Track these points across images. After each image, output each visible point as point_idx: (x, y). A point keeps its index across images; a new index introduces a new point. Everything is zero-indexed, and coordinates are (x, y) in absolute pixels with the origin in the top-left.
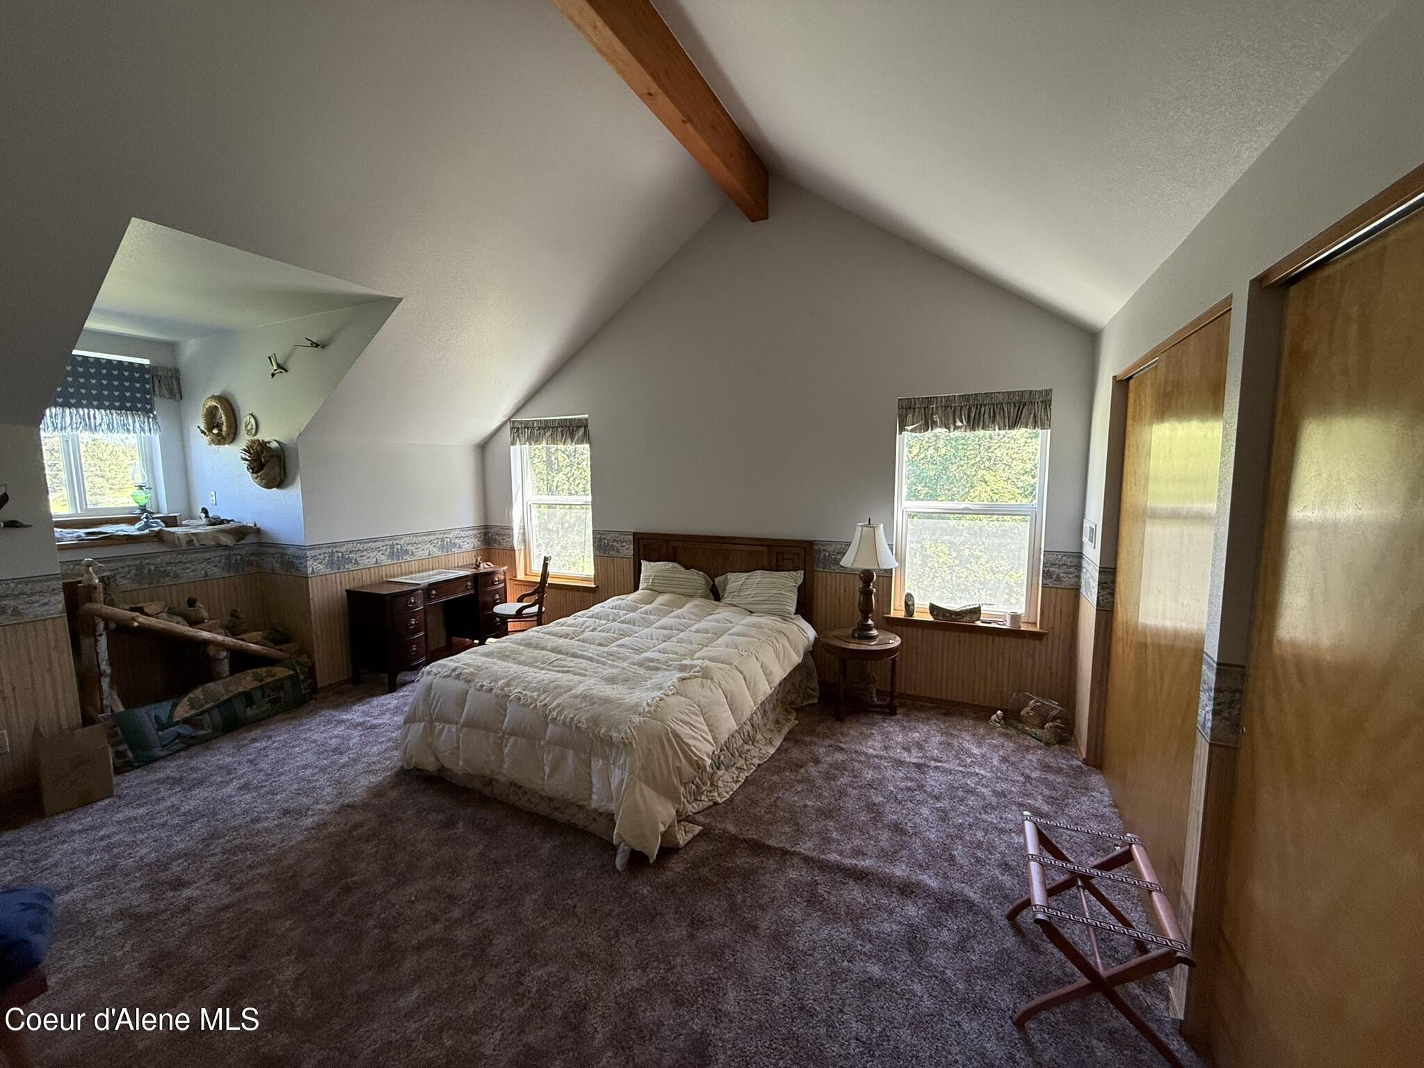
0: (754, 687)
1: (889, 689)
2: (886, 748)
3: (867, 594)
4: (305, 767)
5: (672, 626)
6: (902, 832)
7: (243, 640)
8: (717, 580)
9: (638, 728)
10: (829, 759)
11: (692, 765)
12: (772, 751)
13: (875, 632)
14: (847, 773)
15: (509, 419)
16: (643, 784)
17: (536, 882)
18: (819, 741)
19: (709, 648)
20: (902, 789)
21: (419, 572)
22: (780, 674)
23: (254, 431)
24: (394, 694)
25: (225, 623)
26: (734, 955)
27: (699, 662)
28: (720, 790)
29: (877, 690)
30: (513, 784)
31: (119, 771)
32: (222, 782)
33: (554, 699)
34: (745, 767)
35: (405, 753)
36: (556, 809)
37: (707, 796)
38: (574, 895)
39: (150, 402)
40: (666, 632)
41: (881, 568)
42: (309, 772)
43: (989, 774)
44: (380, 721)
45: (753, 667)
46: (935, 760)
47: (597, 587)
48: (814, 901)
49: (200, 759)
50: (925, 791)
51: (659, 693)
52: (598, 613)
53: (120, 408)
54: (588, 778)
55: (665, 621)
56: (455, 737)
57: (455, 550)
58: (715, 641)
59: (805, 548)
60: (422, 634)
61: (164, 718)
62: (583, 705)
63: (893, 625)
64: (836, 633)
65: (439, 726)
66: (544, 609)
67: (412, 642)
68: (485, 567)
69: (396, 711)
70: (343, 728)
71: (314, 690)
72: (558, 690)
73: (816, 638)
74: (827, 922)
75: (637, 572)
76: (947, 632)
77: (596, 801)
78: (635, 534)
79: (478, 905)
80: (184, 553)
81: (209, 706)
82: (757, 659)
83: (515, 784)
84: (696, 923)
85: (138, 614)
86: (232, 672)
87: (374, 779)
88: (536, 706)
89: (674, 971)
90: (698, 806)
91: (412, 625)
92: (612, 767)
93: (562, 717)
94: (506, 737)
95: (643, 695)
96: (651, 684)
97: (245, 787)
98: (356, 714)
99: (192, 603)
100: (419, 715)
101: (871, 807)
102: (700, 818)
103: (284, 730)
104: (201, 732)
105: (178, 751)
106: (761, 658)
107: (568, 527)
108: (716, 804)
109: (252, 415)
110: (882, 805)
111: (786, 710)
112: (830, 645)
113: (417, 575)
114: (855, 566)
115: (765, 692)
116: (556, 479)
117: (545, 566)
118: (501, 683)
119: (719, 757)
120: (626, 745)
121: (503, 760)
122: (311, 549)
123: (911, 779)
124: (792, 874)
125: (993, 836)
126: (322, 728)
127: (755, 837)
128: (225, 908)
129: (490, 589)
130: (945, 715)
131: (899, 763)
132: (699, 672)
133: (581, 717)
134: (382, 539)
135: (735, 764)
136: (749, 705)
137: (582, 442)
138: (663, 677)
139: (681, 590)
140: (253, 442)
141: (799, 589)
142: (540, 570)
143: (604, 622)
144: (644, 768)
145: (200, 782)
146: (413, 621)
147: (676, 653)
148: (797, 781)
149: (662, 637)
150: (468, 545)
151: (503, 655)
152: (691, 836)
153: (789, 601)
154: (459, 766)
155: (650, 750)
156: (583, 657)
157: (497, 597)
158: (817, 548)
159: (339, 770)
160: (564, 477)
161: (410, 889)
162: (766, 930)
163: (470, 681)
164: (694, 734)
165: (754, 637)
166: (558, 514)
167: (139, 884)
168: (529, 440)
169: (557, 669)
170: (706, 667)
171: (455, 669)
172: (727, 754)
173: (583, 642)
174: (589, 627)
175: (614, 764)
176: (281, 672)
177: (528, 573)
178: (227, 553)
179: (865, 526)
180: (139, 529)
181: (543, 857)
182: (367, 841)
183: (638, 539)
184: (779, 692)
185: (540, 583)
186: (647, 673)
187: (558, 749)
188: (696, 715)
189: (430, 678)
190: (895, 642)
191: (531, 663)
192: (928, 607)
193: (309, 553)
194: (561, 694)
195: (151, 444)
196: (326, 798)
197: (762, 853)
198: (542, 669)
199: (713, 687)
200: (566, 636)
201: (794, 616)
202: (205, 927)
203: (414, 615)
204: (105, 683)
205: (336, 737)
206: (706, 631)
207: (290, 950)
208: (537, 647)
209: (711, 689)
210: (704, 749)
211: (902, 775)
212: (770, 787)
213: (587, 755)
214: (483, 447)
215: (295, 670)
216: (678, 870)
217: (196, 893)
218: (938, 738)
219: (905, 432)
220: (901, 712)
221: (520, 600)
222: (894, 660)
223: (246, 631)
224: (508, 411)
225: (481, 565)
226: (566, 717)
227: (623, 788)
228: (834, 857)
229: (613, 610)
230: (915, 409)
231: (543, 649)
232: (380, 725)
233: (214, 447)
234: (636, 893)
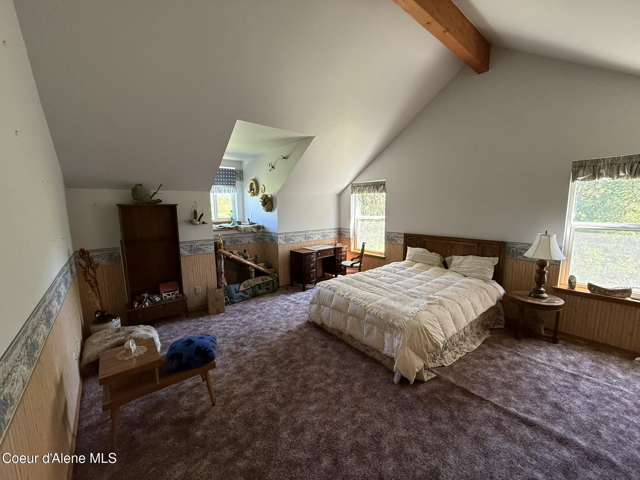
2: (550, 361)
3: (541, 273)
4: (277, 314)
6: (561, 409)
7: (259, 266)
8: (446, 258)
9: (407, 323)
10: (510, 359)
11: (433, 345)
12: (475, 347)
13: (545, 295)
14: (522, 369)
15: (351, 183)
16: (409, 348)
17: (359, 378)
19: (442, 291)
20: (561, 386)
21: (314, 246)
22: (482, 309)
24: (305, 292)
26: (453, 439)
27: (438, 297)
28: (446, 360)
30: (350, 336)
31: (227, 304)
33: (369, 304)
34: (459, 352)
35: (310, 315)
36: (368, 350)
37: (439, 361)
38: (375, 388)
39: (235, 182)
41: (553, 259)
42: (278, 316)
44: (300, 302)
45: (467, 304)
46: (587, 375)
47: (386, 257)
48: (499, 427)
51: (417, 309)
52: (387, 269)
54: (383, 340)
55: (419, 276)
57: (327, 237)
58: (445, 288)
59: (500, 245)
60: (315, 270)
63: (559, 293)
64: (519, 293)
65: (323, 307)
66: (362, 265)
68: (338, 245)
69: (306, 299)
71: (278, 287)
72: (371, 300)
73: (504, 294)
75: (405, 252)
77: (386, 351)
78: (405, 234)
79: (337, 381)
80: (243, 234)
82: (469, 300)
83: (351, 336)
84: (433, 418)
86: (255, 277)
87: (299, 323)
88: (361, 305)
90: (434, 365)
91: (311, 266)
92: (394, 338)
96: (413, 304)
97: (259, 317)
98: (292, 297)
99: (245, 251)
100: (315, 301)
101: (538, 390)
102: (435, 370)
105: (241, 301)
106: (471, 299)
108: (443, 366)
110: (547, 391)
111: (484, 329)
113: (314, 247)
114: (534, 257)
115: (473, 317)
116: (365, 208)
117: (363, 246)
118: (347, 293)
119: (446, 344)
123: (568, 382)
124: (487, 411)
126: (282, 301)
127: (464, 387)
128: (256, 357)
129: (340, 254)
130: (595, 350)
131: (560, 371)
132: (437, 302)
133: (381, 313)
136: (464, 323)
137: (382, 192)
139: (427, 262)
140: (264, 195)
141: (495, 267)
143: (390, 273)
144: (409, 341)
147: (425, 292)
150: (333, 235)
151: (347, 282)
153: (489, 273)
154: (330, 324)
155: (413, 334)
156: (381, 287)
157: (343, 258)
158: (509, 246)
159: (287, 317)
160: (369, 207)
163: (335, 291)
164: (434, 330)
165: (468, 289)
166: (365, 224)
167: (232, 342)
169: (370, 291)
170: (441, 300)
171: (329, 286)
172: (450, 344)
173: (380, 281)
174: (383, 274)
175: (395, 336)
176: (269, 279)
178: (254, 235)
180: (231, 225)
182: (297, 345)
183: (407, 236)
184: (480, 318)
185: (361, 254)
187: (370, 325)
188: (436, 322)
189: (320, 288)
190: (560, 302)
191: (359, 287)
192: (587, 285)
193: (279, 236)
194: (372, 302)
196: (283, 327)
198: (363, 290)
199: (445, 311)
200: (373, 277)
201: (491, 281)
202: (250, 361)
203: (312, 262)
204: (223, 275)
205: (286, 305)
206: (440, 283)
207: (275, 377)
209: (443, 310)
210: (440, 339)
211: (561, 378)
212: (473, 365)
213: (383, 330)
215: (273, 278)
217: (247, 349)
219: (577, 181)
221: (352, 260)
222: (558, 313)
224: (351, 179)
225: (337, 244)
227: (400, 347)
228: (512, 410)
229: (394, 268)
230: (585, 166)
231: (363, 282)
232: (300, 303)
234: (404, 396)
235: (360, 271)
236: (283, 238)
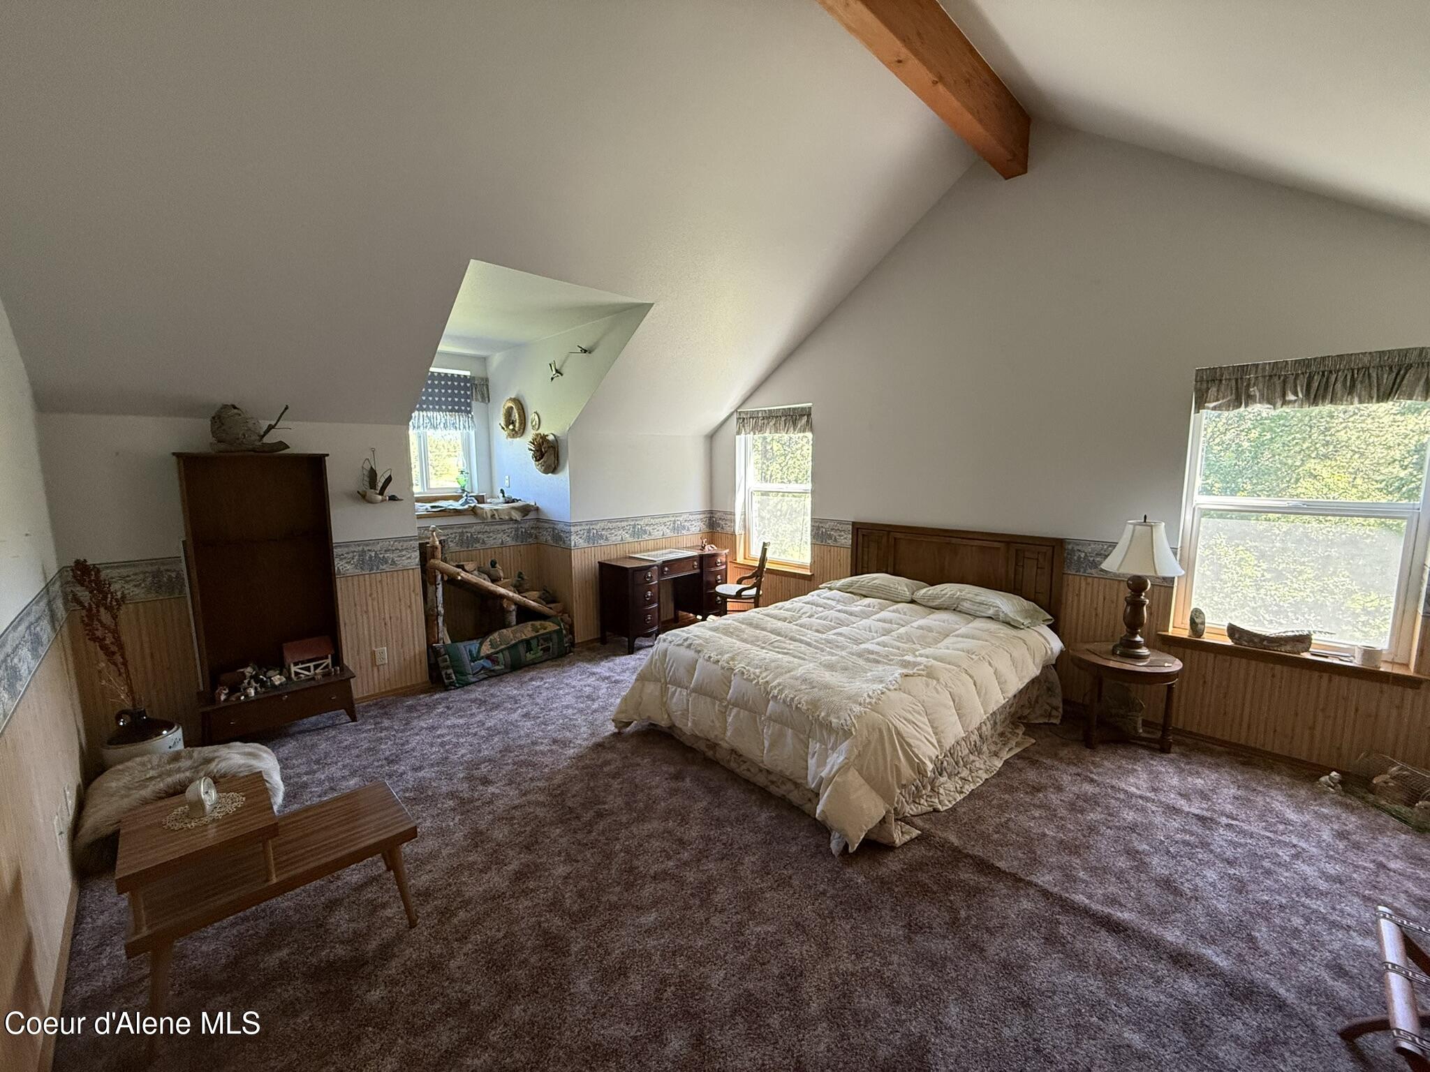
0: (986, 693)
1: (1161, 721)
2: (1154, 790)
5: (891, 620)
6: (1177, 892)
7: (525, 597)
9: (858, 717)
13: (1144, 651)
15: (736, 410)
18: (1063, 766)
20: (1177, 842)
21: (654, 550)
22: (1016, 684)
23: (537, 427)
25: (514, 582)
29: (1143, 720)
30: (733, 751)
32: (511, 709)
36: (773, 782)
37: (926, 801)
39: (469, 405)
40: (887, 626)
42: (570, 711)
43: (1314, 850)
44: (622, 678)
46: (1228, 817)
48: (1052, 940)
49: (496, 688)
50: (1211, 851)
51: (880, 686)
53: (451, 411)
56: (685, 701)
60: (656, 605)
61: (474, 652)
62: (804, 687)
65: (672, 688)
66: (761, 592)
67: (648, 612)
68: (709, 550)
70: (594, 679)
71: (573, 644)
72: (780, 670)
73: (1062, 651)
74: (1072, 967)
76: (1254, 662)
78: (854, 524)
79: (702, 856)
80: (487, 524)
81: (503, 647)
84: (914, 928)
85: (460, 570)
86: (518, 623)
88: (758, 682)
89: (890, 967)
90: (917, 808)
93: (783, 695)
94: (730, 707)
95: (864, 686)
97: (526, 715)
98: (604, 668)
99: (493, 564)
102: (918, 821)
103: (551, 674)
104: (497, 668)
107: (781, 515)
108: (936, 810)
109: (536, 413)
112: (1081, 660)
113: (653, 553)
114: (1122, 571)
115: (997, 702)
117: (764, 551)
118: (726, 656)
119: (942, 763)
120: (847, 734)
121: (725, 729)
122: (574, 526)
123: (1192, 834)
124: (1026, 904)
125: (1320, 928)
127: (981, 854)
129: (713, 569)
131: (1173, 810)
132: (923, 670)
133: (801, 698)
134: (627, 519)
135: (958, 773)
137: (804, 431)
138: (884, 670)
140: (537, 435)
142: (759, 555)
145: (497, 707)
146: (649, 594)
148: (1034, 805)
149: (881, 630)
150: (697, 527)
151: (727, 631)
152: (907, 837)
154: (687, 726)
156: (801, 641)
157: (719, 577)
158: (1070, 547)
160: (778, 466)
161: (647, 826)
162: (995, 955)
163: (699, 652)
164: (917, 733)
168: (753, 429)
169: (777, 650)
170: (931, 666)
171: (686, 640)
176: (551, 626)
177: (747, 557)
179: (1140, 524)
180: (462, 505)
181: (760, 824)
183: (858, 529)
185: (759, 567)
186: (867, 665)
187: (778, 726)
188: (919, 713)
189: (666, 645)
190: (1173, 665)
192: (1226, 628)
193: (573, 529)
194: (782, 674)
195: (469, 437)
197: (990, 873)
198: (763, 648)
204: (440, 620)
207: (560, 852)
208: (757, 627)
214: (712, 437)
216: (894, 868)
217: (497, 791)
218: (1233, 791)
220: (1178, 750)
221: (739, 582)
222: (1170, 688)
223: (527, 590)
225: (706, 547)
226: (786, 696)
228: (1080, 898)
230: (1221, 380)
231: (763, 629)
233: (510, 439)
235: (757, 606)
236: (582, 532)
